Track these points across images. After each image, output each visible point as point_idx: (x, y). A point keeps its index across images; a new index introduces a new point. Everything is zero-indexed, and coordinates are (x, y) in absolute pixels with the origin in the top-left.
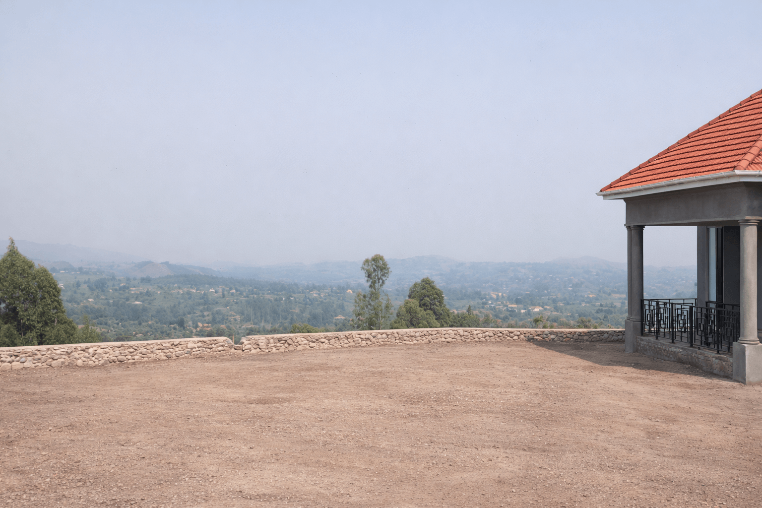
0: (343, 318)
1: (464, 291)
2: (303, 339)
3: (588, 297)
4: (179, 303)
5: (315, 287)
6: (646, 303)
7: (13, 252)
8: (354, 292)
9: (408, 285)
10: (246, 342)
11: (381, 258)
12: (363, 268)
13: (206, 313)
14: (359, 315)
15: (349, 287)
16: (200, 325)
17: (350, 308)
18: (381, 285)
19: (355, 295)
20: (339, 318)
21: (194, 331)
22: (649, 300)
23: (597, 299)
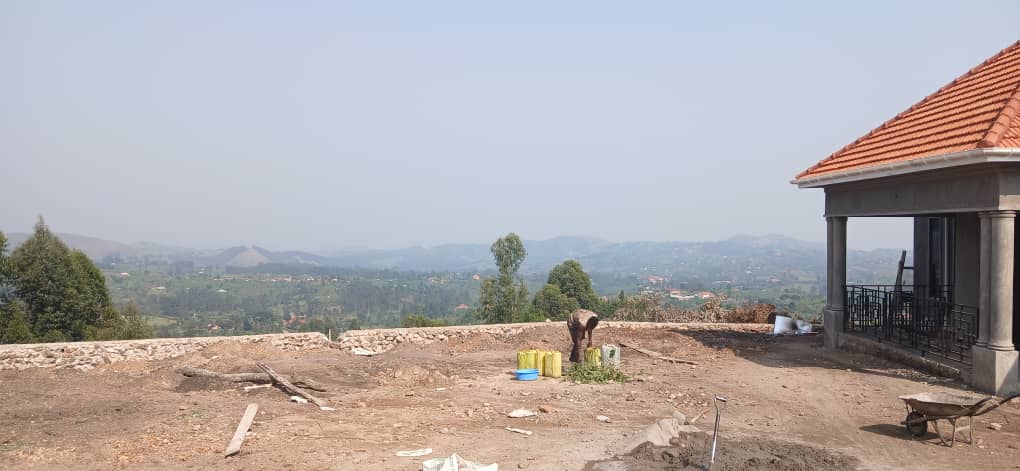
0: (466, 307)
1: (616, 276)
2: (416, 335)
3: (770, 282)
4: (271, 292)
5: (433, 274)
6: (849, 289)
7: (42, 233)
8: (481, 277)
9: (547, 269)
10: (346, 339)
11: (517, 239)
12: (492, 250)
13: (301, 303)
14: (486, 303)
15: (475, 272)
16: (293, 316)
17: (476, 296)
18: (515, 270)
19: (482, 281)
20: (461, 307)
21: (285, 323)
22: (854, 287)
23: (780, 283)
